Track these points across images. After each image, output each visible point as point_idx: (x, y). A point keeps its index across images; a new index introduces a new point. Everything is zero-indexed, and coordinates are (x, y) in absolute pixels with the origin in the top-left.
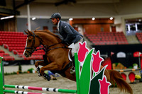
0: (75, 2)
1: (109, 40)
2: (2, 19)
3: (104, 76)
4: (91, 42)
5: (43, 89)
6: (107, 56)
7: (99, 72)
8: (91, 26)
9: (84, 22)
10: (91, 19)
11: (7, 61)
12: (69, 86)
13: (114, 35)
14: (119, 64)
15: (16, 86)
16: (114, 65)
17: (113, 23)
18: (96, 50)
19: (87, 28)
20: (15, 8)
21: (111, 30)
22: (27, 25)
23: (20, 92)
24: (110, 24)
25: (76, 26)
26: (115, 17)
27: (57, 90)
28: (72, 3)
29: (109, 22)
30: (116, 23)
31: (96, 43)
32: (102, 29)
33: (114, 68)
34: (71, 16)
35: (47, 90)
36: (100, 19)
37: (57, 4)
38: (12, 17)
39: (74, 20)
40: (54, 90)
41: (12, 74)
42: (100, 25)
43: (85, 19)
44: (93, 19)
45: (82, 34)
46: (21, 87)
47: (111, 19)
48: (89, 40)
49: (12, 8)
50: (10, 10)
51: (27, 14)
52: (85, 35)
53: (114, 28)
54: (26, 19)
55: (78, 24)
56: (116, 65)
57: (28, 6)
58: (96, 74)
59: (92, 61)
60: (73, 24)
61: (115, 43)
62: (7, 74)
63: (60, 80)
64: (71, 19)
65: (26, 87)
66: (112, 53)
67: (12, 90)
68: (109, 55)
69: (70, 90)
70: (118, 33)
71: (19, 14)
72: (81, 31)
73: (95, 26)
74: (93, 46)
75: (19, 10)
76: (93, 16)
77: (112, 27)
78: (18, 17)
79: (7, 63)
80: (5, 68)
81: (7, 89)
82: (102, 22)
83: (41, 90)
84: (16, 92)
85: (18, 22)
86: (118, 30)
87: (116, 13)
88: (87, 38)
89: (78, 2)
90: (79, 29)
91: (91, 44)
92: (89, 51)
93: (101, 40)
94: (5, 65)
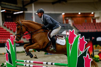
0: (66, 1)
1: (91, 29)
2: (15, 13)
3: (87, 54)
4: (78, 30)
5: (44, 63)
6: (89, 40)
7: (83, 51)
8: (78, 18)
9: (73, 16)
10: (78, 14)
11: (18, 43)
12: (62, 61)
13: (94, 25)
14: (98, 46)
15: (25, 61)
16: (94, 46)
17: (94, 17)
18: (82, 36)
19: (75, 20)
20: (24, 6)
21: (92, 22)
22: (32, 18)
23: (28, 65)
24: (92, 17)
25: (67, 19)
26: (96, 12)
27: (54, 64)
28: (64, 2)
29: (91, 15)
30: (96, 16)
31: (81, 31)
32: (86, 20)
33: (94, 48)
34: (63, 11)
35: (47, 64)
36: (84, 14)
37: (53, 3)
38: (22, 12)
39: (65, 14)
40: (52, 64)
41: (21, 52)
42: (84, 18)
43: (73, 14)
44: (79, 13)
45: (71, 25)
46: (28, 61)
47: (92, 13)
48: (76, 29)
49: (21, 6)
50: (20, 7)
51: (32, 10)
52: (73, 25)
53: (94, 20)
54: (31, 14)
55: (68, 17)
56: (96, 47)
57: (33, 5)
58: (81, 52)
59: (79, 43)
60: (65, 17)
61: (95, 30)
62: (18, 52)
63: (56, 57)
64: (63, 14)
65: (32, 62)
66: (93, 38)
67: (22, 63)
68: (91, 39)
69: (63, 64)
70: (98, 23)
71: (26, 10)
72: (70, 22)
73: (81, 18)
74: (79, 33)
75: (26, 7)
76: (79, 11)
77: (93, 19)
78: (26, 12)
79: (18, 45)
80: (17, 48)
81: (18, 63)
82: (85, 16)
83: (42, 63)
84: (24, 65)
85: (26, 16)
86: (97, 21)
87: (96, 9)
88: (75, 27)
89: (68, 2)
90: (69, 20)
91: (78, 31)
92: (77, 36)
93: (85, 29)
94: (17, 46)
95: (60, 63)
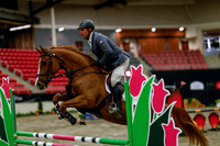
0: (124, 3)
1: (178, 63)
2: (12, 29)
3: (170, 119)
4: (150, 65)
5: (76, 138)
6: (174, 87)
7: (162, 113)
8: (151, 40)
10: (150, 30)
11: (20, 95)
12: (116, 134)
13: (186, 54)
14: (194, 100)
15: (34, 134)
16: (186, 101)
17: (184, 36)
18: (158, 78)
19: (144, 44)
20: (33, 13)
21: (180, 48)
22: (51, 39)
24: (180, 37)
25: (127, 41)
26: (187, 27)
27: (97, 140)
28: (120, 5)
29: (178, 34)
30: (188, 35)
31: (157, 68)
32: (167, 45)
33: (185, 106)
34: (118, 25)
35: (83, 140)
36: (164, 30)
37: (97, 7)
38: (28, 26)
39: (123, 31)
40: (94, 141)
41: (27, 115)
42: (163, 40)
43: (141, 31)
44: (154, 30)
45: (136, 55)
46: (41, 135)
47: (181, 29)
48: (147, 63)
49: (27, 13)
50: (25, 16)
51: (50, 23)
52: (140, 55)
53: (185, 44)
54: (49, 31)
55: (130, 38)
56: (190, 102)
57: (52, 10)
58: (158, 115)
59: (151, 95)
60: (123, 38)
61: (187, 67)
62: (19, 116)
63: (103, 125)
64: (119, 30)
65: (50, 135)
66: (183, 83)
67: (28, 140)
68: (178, 85)
69: (117, 140)
70: (192, 51)
71: (38, 22)
72: (134, 48)
73: (156, 41)
74: (153, 72)
75: (38, 16)
76: (153, 25)
77: (183, 43)
78: (36, 26)
79: (20, 99)
80: (17, 105)
81: (20, 139)
82: (167, 35)
83: (73, 140)
84: (34, 142)
85: (36, 35)
86: (192, 47)
87: (189, 20)
88: (144, 59)
89: (129, 4)
90: (132, 45)
91: (150, 69)
92: (148, 80)
93: (166, 63)
94: (17, 102)
95: (111, 139)
